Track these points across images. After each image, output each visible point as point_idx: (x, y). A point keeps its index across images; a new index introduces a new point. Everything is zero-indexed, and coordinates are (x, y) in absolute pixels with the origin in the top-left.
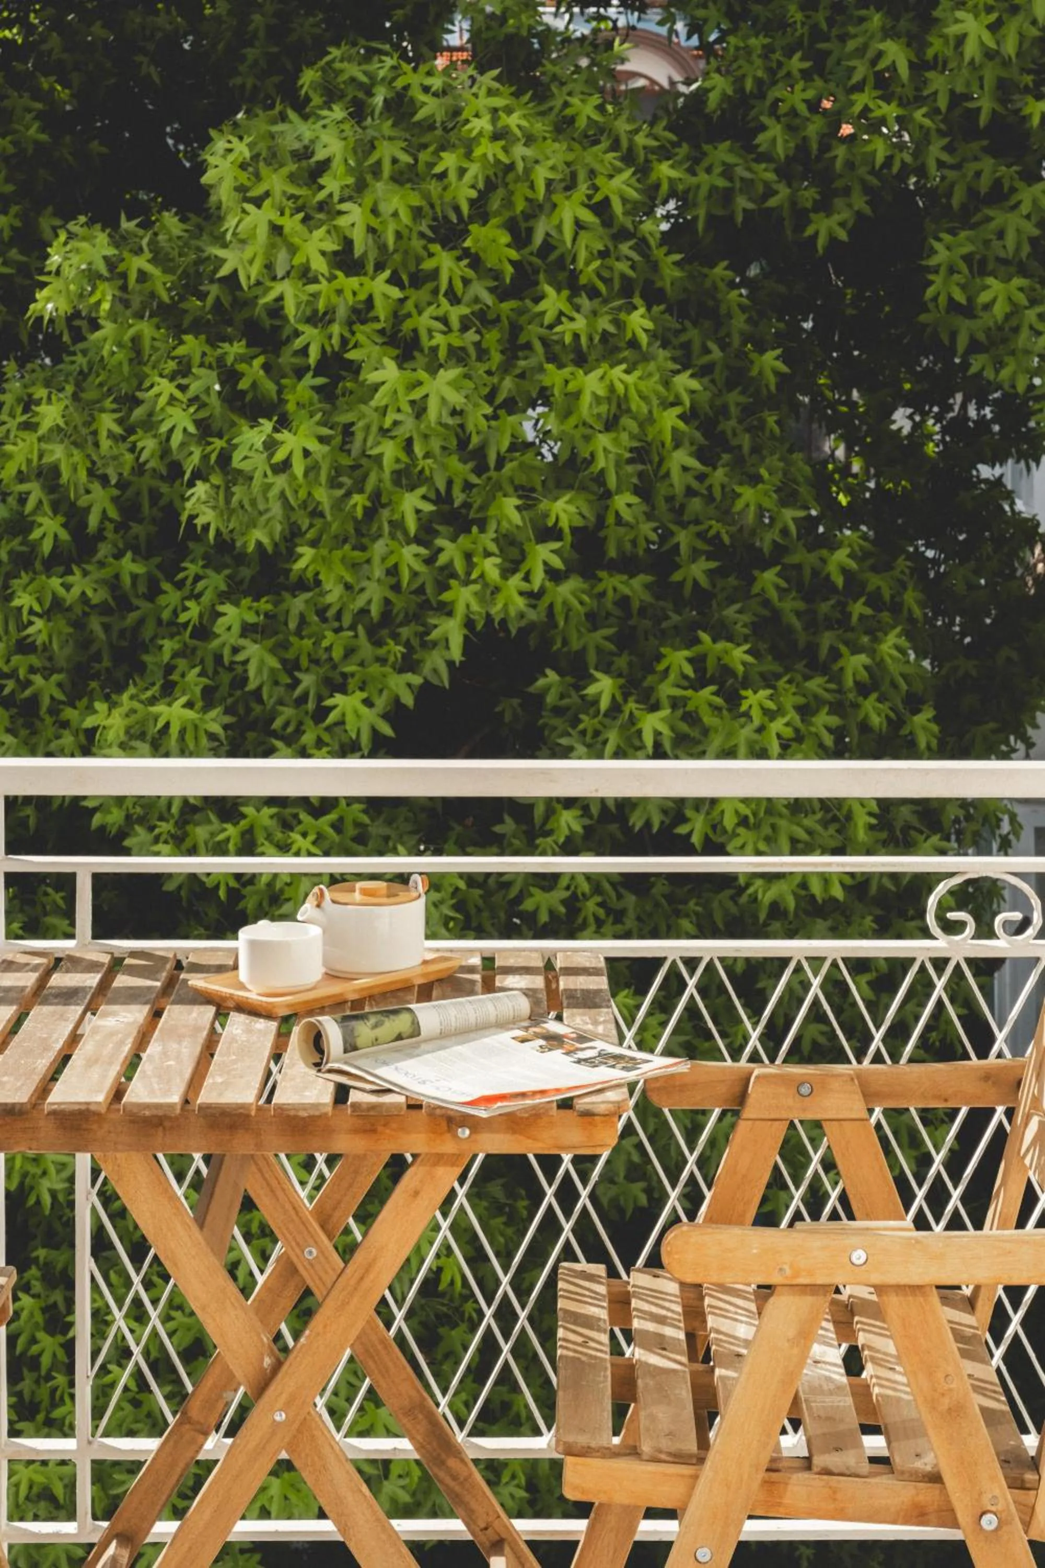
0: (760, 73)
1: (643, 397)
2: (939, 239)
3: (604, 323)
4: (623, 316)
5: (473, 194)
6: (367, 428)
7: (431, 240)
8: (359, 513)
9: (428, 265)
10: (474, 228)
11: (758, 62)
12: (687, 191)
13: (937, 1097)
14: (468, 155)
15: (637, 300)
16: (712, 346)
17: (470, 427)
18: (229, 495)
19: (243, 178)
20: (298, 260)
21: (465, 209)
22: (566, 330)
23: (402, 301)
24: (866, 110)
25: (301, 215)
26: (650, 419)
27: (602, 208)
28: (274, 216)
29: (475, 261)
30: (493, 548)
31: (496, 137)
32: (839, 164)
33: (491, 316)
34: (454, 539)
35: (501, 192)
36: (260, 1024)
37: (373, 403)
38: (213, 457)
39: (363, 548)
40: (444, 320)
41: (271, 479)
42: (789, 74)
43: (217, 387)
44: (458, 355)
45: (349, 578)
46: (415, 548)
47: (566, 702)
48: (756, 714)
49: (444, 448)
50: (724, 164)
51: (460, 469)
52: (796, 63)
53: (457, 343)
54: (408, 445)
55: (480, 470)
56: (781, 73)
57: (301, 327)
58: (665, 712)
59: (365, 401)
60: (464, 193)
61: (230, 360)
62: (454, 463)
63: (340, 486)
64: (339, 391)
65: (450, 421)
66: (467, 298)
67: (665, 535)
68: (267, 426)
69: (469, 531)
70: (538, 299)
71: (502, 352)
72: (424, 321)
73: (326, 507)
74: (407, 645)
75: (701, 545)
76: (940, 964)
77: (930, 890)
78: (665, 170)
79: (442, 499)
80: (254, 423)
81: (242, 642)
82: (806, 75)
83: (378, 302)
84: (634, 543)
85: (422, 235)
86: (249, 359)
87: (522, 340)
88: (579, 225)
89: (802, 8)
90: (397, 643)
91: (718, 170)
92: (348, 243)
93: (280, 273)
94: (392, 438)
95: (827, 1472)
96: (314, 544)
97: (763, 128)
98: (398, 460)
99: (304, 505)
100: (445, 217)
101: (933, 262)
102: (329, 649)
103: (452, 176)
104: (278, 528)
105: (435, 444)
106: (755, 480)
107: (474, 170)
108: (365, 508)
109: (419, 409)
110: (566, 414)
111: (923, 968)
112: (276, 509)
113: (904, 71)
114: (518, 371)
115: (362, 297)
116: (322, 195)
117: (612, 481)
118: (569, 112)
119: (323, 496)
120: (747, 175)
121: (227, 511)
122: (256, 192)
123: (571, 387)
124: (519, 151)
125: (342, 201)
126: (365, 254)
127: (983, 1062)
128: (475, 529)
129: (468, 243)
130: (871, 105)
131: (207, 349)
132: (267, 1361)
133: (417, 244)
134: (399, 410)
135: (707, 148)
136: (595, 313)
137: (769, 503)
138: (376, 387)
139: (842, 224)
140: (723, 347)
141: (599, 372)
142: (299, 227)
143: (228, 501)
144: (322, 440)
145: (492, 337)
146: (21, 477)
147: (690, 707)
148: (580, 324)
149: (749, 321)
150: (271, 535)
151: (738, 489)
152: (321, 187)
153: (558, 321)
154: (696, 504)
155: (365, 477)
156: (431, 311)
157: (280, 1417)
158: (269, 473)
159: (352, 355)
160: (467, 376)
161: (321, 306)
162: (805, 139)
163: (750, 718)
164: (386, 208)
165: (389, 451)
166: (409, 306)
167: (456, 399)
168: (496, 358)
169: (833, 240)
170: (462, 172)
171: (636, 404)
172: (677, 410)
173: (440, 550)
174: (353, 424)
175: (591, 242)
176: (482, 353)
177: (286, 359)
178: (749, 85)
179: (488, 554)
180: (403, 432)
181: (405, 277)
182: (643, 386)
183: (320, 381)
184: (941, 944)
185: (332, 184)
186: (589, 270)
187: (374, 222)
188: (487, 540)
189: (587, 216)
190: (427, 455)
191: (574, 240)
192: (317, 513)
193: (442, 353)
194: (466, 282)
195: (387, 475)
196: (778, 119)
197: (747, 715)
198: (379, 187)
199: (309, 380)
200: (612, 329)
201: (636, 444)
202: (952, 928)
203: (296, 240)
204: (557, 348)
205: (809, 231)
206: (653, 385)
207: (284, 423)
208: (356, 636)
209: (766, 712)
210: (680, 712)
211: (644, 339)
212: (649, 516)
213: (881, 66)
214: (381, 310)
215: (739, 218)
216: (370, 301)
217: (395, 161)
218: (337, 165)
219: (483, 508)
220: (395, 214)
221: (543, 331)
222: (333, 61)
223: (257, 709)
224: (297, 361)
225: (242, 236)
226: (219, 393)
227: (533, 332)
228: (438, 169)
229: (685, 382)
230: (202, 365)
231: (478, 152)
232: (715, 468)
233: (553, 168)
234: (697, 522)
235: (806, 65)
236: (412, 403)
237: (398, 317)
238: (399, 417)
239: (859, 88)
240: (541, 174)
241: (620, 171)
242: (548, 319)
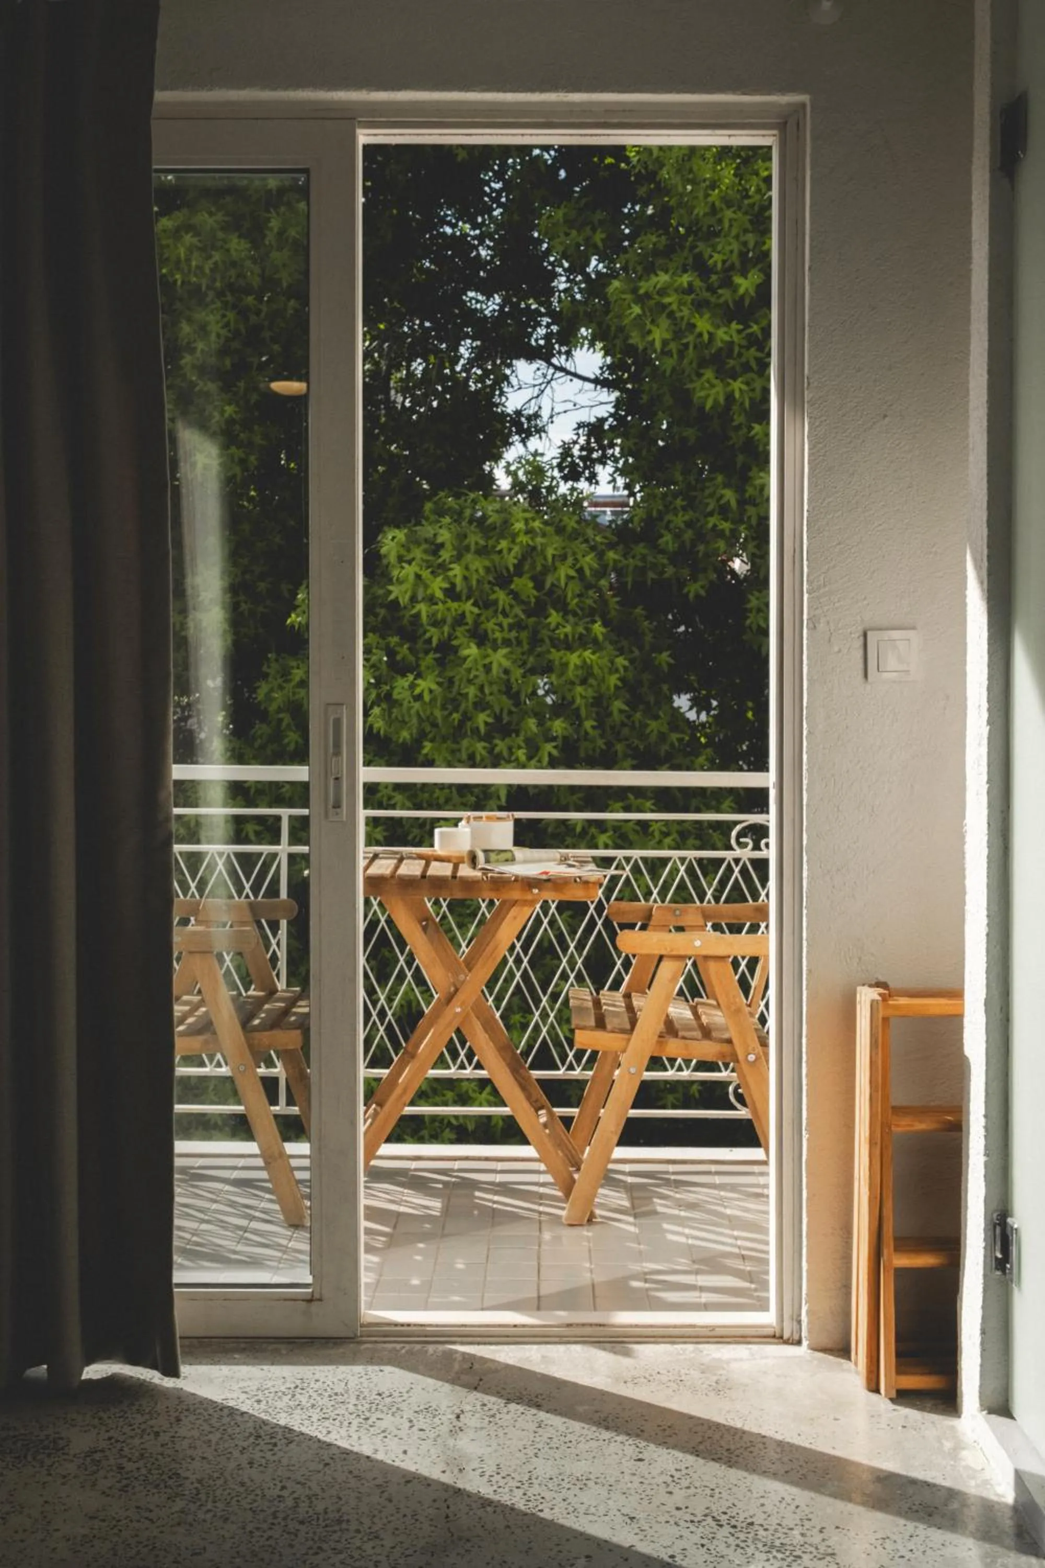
0: (661, 508)
1: (600, 668)
2: (753, 595)
3: (581, 629)
4: (590, 626)
5: (516, 561)
6: (461, 680)
7: (494, 585)
8: (456, 722)
9: (493, 597)
10: (515, 579)
11: (660, 502)
12: (622, 569)
13: (735, 918)
14: (513, 542)
15: (597, 618)
16: (634, 649)
17: (513, 680)
18: (390, 714)
19: (403, 552)
20: (429, 592)
21: (512, 569)
22: (561, 632)
23: (479, 615)
24: (715, 526)
25: (430, 570)
26: (603, 680)
27: (580, 571)
28: (417, 569)
29: (515, 595)
30: (523, 745)
31: (527, 532)
32: (700, 554)
33: (523, 625)
34: (503, 740)
35: (529, 561)
36: (446, 864)
37: (465, 666)
38: (382, 695)
39: (458, 743)
40: (500, 625)
41: (413, 704)
42: (675, 508)
43: (385, 659)
44: (507, 643)
45: (450, 758)
46: (483, 744)
47: (558, 830)
48: (657, 834)
49: (499, 691)
50: (641, 554)
51: (506, 702)
52: (679, 502)
53: (507, 636)
54: (481, 688)
55: (517, 704)
56: (672, 507)
57: (428, 628)
58: (610, 833)
59: (461, 665)
60: (511, 560)
61: (392, 645)
62: (504, 698)
63: (446, 709)
64: (447, 661)
65: (503, 676)
66: (512, 614)
67: (609, 745)
68: (411, 677)
69: (510, 736)
70: (546, 618)
71: (529, 644)
72: (490, 625)
73: (440, 721)
74: (477, 797)
75: (630, 752)
76: (737, 861)
77: (731, 830)
78: (611, 555)
79: (498, 718)
80: (404, 675)
81: (393, 794)
82: (684, 508)
83: (468, 614)
84: (594, 750)
85: (489, 582)
86: (401, 645)
87: (539, 636)
88: (570, 578)
89: (682, 474)
90: (472, 795)
91: (638, 557)
92: (453, 585)
93: (420, 598)
94: (474, 684)
95: (684, 1038)
96: (432, 741)
97: (661, 536)
98: (476, 696)
99: (428, 718)
100: (502, 574)
101: (749, 606)
102: (438, 798)
103: (505, 552)
104: (415, 731)
105: (495, 688)
106: (656, 717)
107: (516, 549)
108: (460, 721)
109: (488, 668)
110: (562, 674)
111: (729, 863)
112: (415, 721)
113: (733, 504)
114: (536, 653)
115: (460, 612)
116: (440, 560)
117: (583, 712)
118: (562, 524)
119: (438, 713)
120: (654, 560)
121: (390, 722)
122: (409, 557)
123: (564, 660)
124: (539, 540)
125: (450, 563)
126: (461, 591)
127: (756, 903)
128: (514, 735)
129: (513, 587)
130: (718, 523)
131: (381, 641)
132: (452, 989)
133: (487, 587)
134: (477, 670)
135: (632, 546)
136: (576, 624)
137: (665, 729)
138: (465, 659)
139: (702, 587)
140: (641, 648)
141: (577, 653)
142: (430, 576)
143: (390, 716)
144: (439, 684)
145: (524, 635)
146: (279, 710)
147: (623, 830)
148: (568, 629)
149: (654, 637)
150: (411, 735)
151: (649, 722)
152: (440, 557)
153: (557, 628)
154: (626, 731)
155: (459, 705)
156: (493, 620)
157: (458, 1010)
158: (412, 700)
159: (455, 643)
160: (511, 653)
161: (439, 616)
162: (683, 542)
163: (654, 837)
164: (473, 567)
165: (472, 691)
166: (483, 618)
167: (506, 663)
168: (526, 647)
169: (697, 596)
170: (510, 550)
171: (596, 670)
172: (617, 676)
173: (496, 745)
174: (454, 677)
175: (573, 588)
176: (519, 643)
177: (420, 645)
178: (655, 514)
179: (519, 747)
180: (478, 681)
181: (481, 603)
182: (599, 661)
183: (438, 655)
184: (738, 852)
185: (445, 555)
186: (573, 603)
187: (467, 574)
188: (520, 740)
189: (572, 573)
190: (491, 694)
191: (566, 584)
192: (434, 725)
193: (499, 641)
194: (511, 606)
195: (470, 704)
196: (669, 531)
197: (652, 834)
198: (469, 557)
199: (431, 655)
200: (584, 632)
201: (595, 695)
202: (742, 845)
203: (428, 582)
204: (556, 642)
205: (686, 590)
206: (605, 661)
207: (419, 676)
208: (451, 792)
209: (662, 833)
210: (617, 835)
211: (600, 638)
212: (602, 736)
213: (722, 502)
214: (469, 619)
215: (649, 582)
216: (463, 615)
217: (477, 543)
218: (448, 546)
219: (518, 724)
220: (477, 571)
221: (550, 633)
222: (440, 498)
223: (399, 831)
224: (426, 646)
225: (401, 579)
226: (386, 662)
227: (545, 633)
228: (498, 548)
229: (621, 661)
230: (377, 648)
231: (519, 540)
232: (636, 712)
233: (556, 549)
234: (627, 739)
235: (684, 503)
236: (485, 666)
237: (477, 623)
238: (477, 673)
239: (711, 514)
240: (550, 552)
241: (588, 553)
242: (553, 626)
